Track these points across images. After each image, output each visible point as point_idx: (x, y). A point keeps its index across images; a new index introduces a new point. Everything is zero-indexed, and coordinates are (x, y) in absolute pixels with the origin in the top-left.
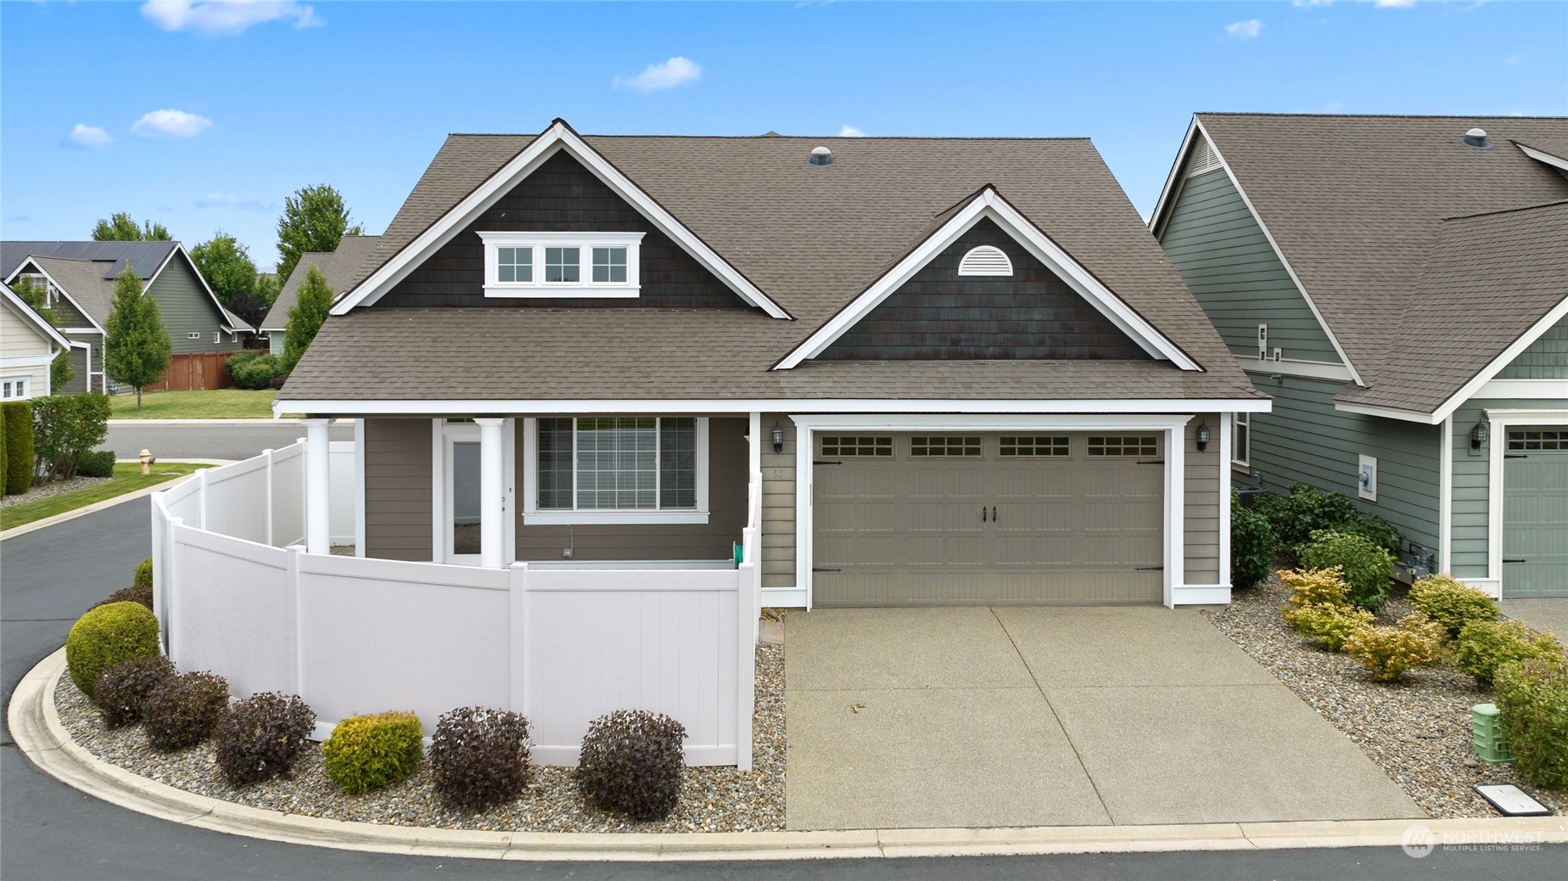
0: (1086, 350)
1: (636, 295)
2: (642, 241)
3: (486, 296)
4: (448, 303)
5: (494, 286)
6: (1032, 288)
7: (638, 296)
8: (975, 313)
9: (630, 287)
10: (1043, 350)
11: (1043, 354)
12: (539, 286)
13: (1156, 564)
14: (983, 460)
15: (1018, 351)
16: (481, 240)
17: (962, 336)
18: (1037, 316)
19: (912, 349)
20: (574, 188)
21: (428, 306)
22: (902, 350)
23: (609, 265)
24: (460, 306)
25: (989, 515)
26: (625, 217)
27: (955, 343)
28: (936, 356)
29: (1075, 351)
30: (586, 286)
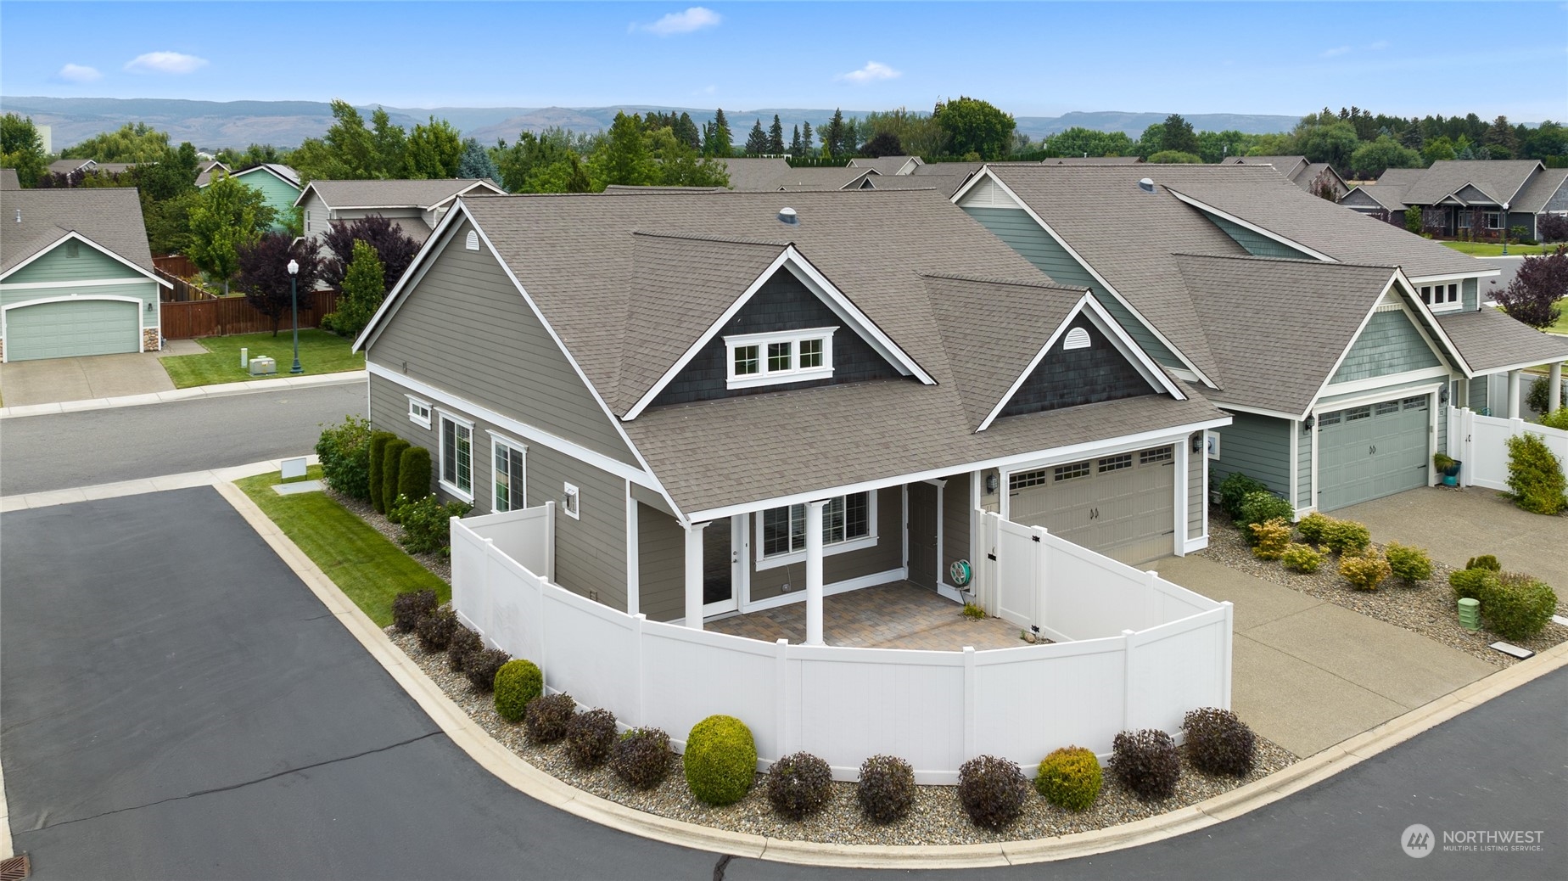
0: (1126, 392)
1: (830, 375)
2: (834, 333)
3: (728, 388)
4: (700, 398)
5: (734, 381)
6: (1100, 354)
7: (832, 376)
8: (1072, 374)
9: (826, 370)
10: (1105, 395)
11: (1105, 397)
12: (764, 376)
13: (1170, 529)
14: (1091, 477)
15: (1094, 397)
16: (724, 342)
17: (1065, 391)
18: (1102, 373)
19: (1039, 404)
20: (788, 294)
21: (689, 401)
22: (1035, 405)
23: (810, 355)
24: (710, 398)
25: (1094, 515)
26: (822, 314)
27: (1062, 396)
28: (1052, 407)
29: (1119, 393)
30: (796, 373)
